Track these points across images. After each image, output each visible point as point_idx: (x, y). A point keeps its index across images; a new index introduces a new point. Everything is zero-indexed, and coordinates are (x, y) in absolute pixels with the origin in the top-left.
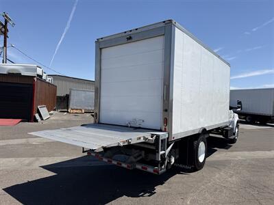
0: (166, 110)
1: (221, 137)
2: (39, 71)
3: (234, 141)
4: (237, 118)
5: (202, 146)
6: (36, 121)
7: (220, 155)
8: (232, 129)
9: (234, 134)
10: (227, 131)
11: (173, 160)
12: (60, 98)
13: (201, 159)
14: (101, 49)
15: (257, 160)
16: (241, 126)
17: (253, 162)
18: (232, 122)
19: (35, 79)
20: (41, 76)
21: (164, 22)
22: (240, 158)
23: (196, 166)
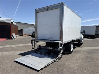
0: (61, 34)
1: (78, 43)
2: (12, 21)
3: (82, 44)
4: (83, 36)
5: (72, 46)
6: (12, 39)
7: (77, 49)
8: (81, 40)
9: (82, 42)
11: (63, 50)
12: (19, 30)
13: (72, 50)
14: (37, 13)
15: (90, 50)
16: (84, 39)
17: (88, 51)
18: (81, 38)
19: (11, 24)
21: (60, 3)
22: (84, 49)
23: (70, 52)
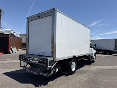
2: (12, 32)
3: (93, 62)
7: (86, 68)
8: (92, 56)
9: (93, 59)
10: (89, 57)
11: (57, 70)
14: (29, 22)
20: (13, 34)
21: (52, 9)
22: (93, 69)
